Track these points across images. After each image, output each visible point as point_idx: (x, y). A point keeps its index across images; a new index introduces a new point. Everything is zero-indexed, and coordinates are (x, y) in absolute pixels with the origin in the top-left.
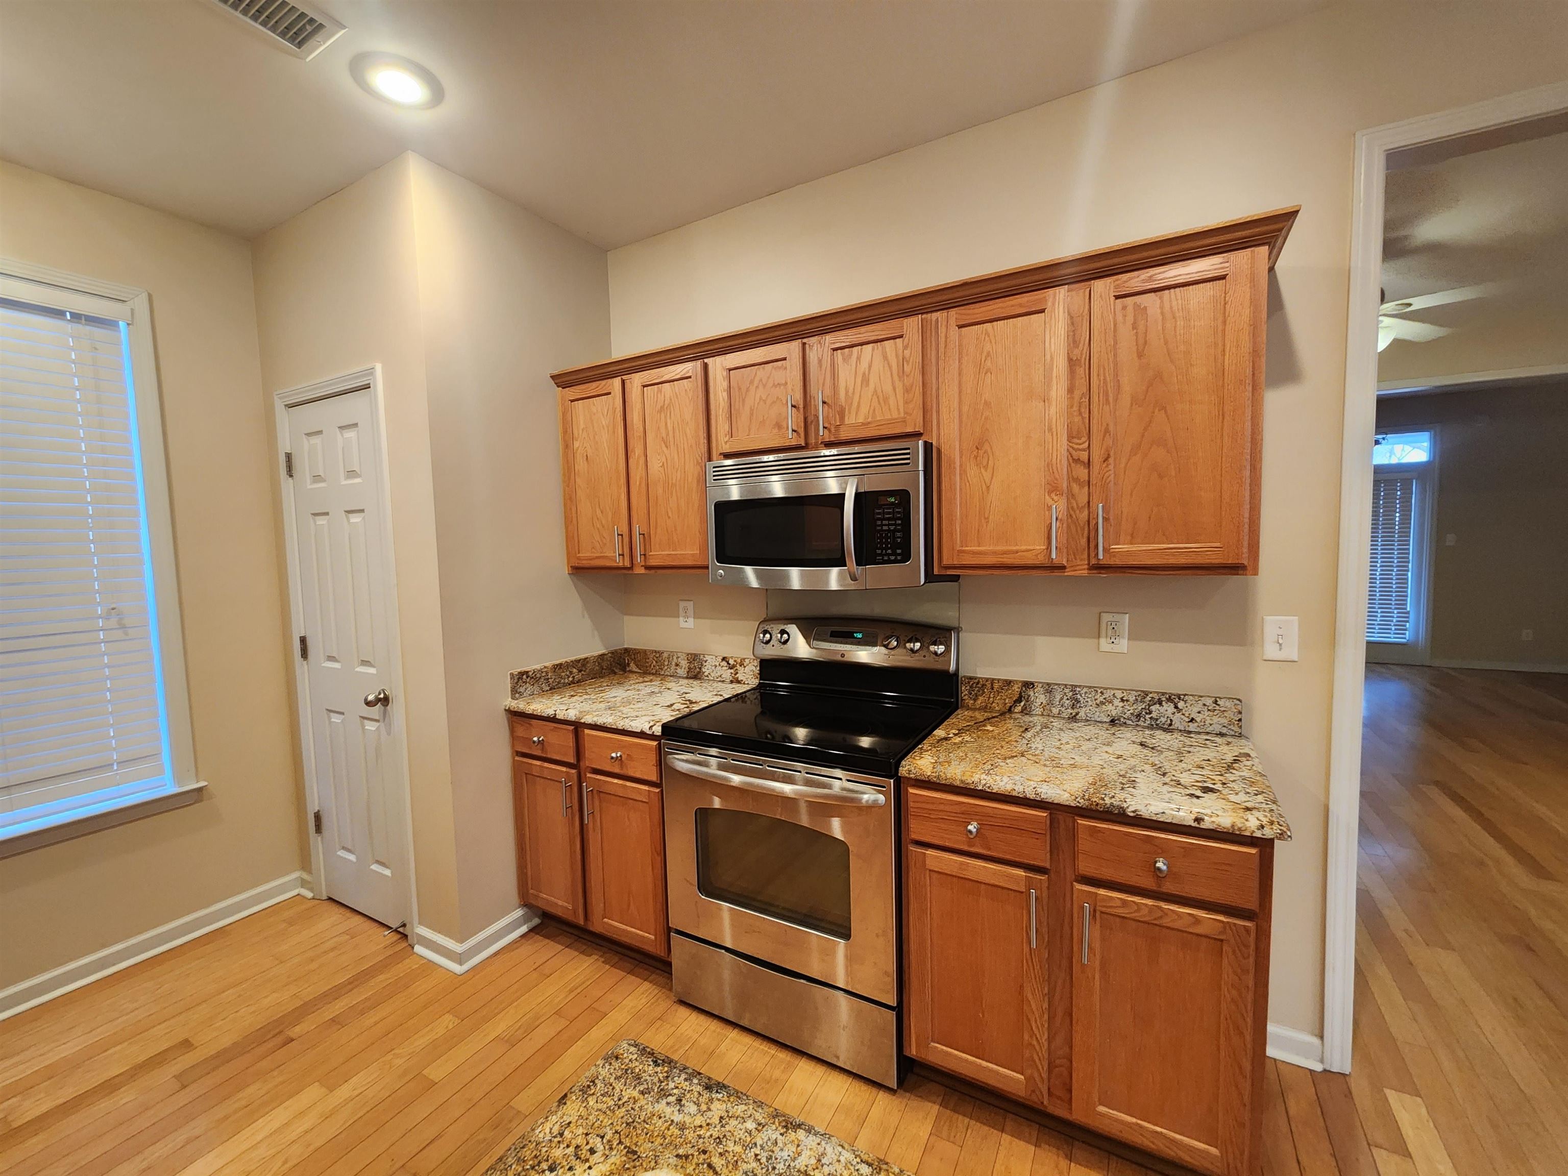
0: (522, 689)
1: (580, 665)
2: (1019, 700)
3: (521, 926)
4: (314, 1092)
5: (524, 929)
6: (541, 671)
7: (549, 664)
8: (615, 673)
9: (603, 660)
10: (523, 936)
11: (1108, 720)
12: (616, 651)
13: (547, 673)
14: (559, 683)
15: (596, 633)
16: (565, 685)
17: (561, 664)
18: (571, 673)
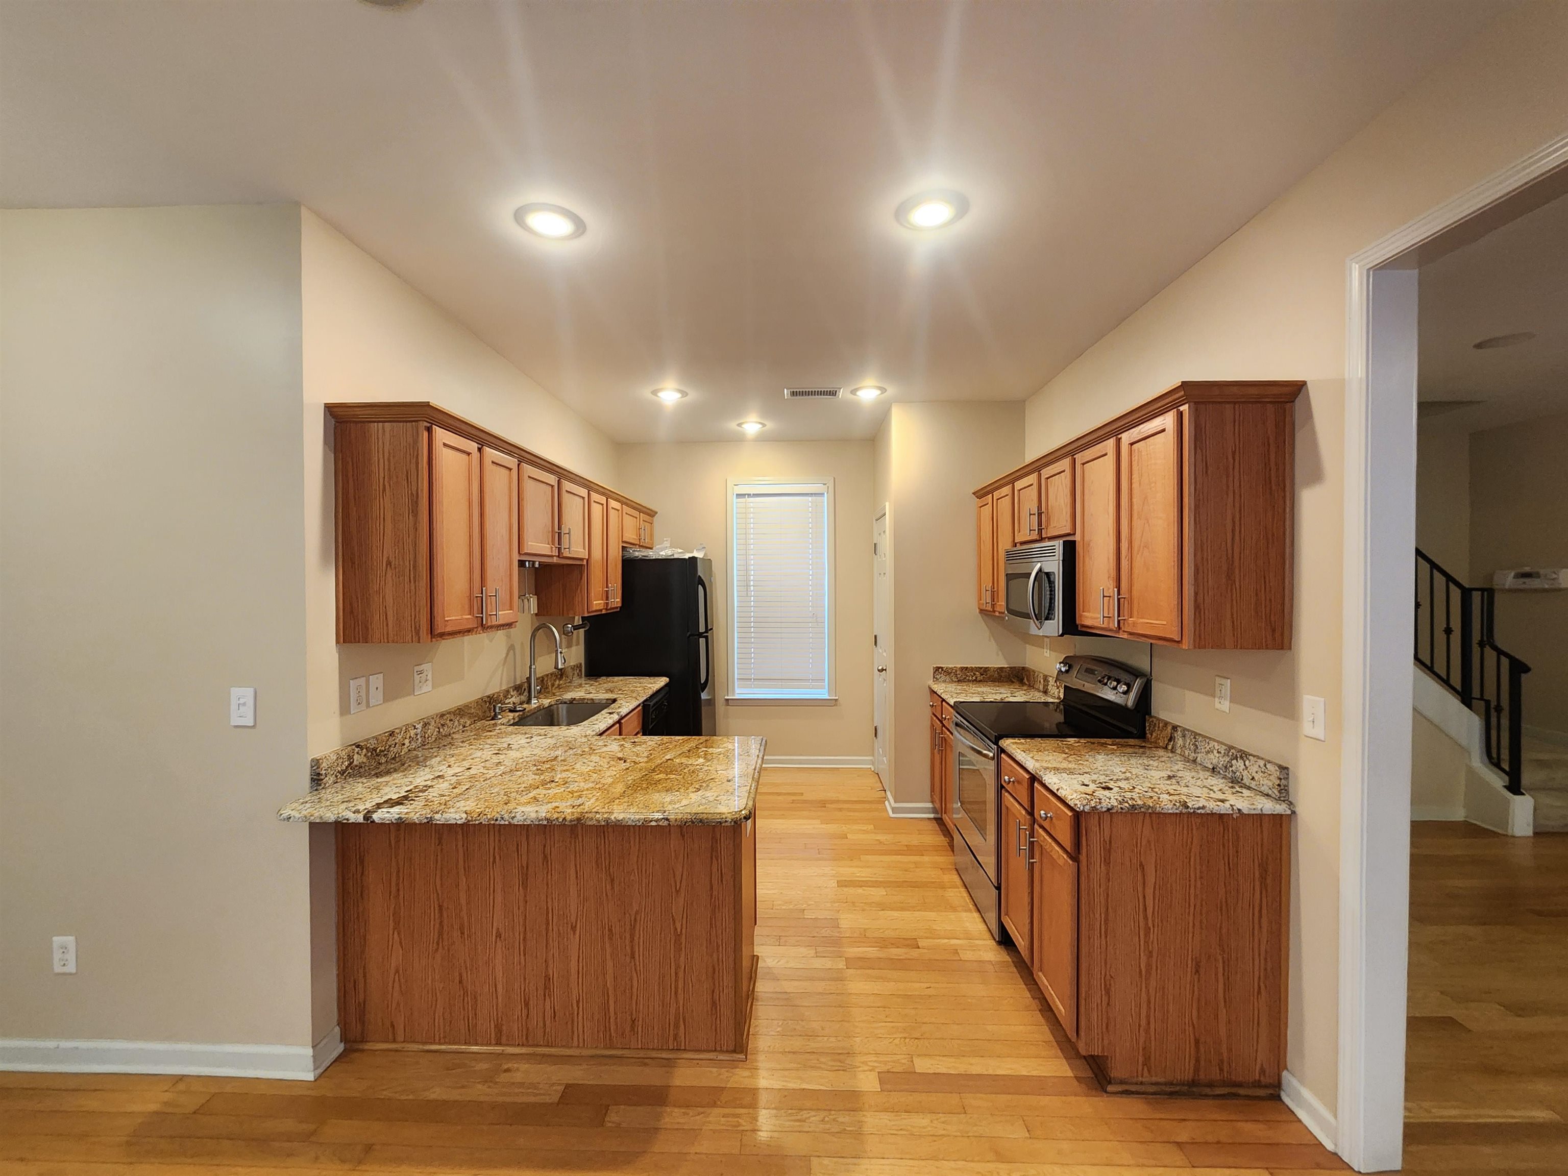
0: (938, 677)
1: (982, 670)
2: (1170, 740)
3: (929, 813)
4: (818, 821)
5: (932, 816)
6: (952, 669)
7: (959, 666)
8: (1013, 682)
9: (1002, 672)
10: (929, 819)
11: (1211, 767)
12: (1015, 667)
13: (956, 671)
14: (965, 678)
15: (1000, 653)
16: (969, 681)
17: (967, 668)
18: (974, 674)
